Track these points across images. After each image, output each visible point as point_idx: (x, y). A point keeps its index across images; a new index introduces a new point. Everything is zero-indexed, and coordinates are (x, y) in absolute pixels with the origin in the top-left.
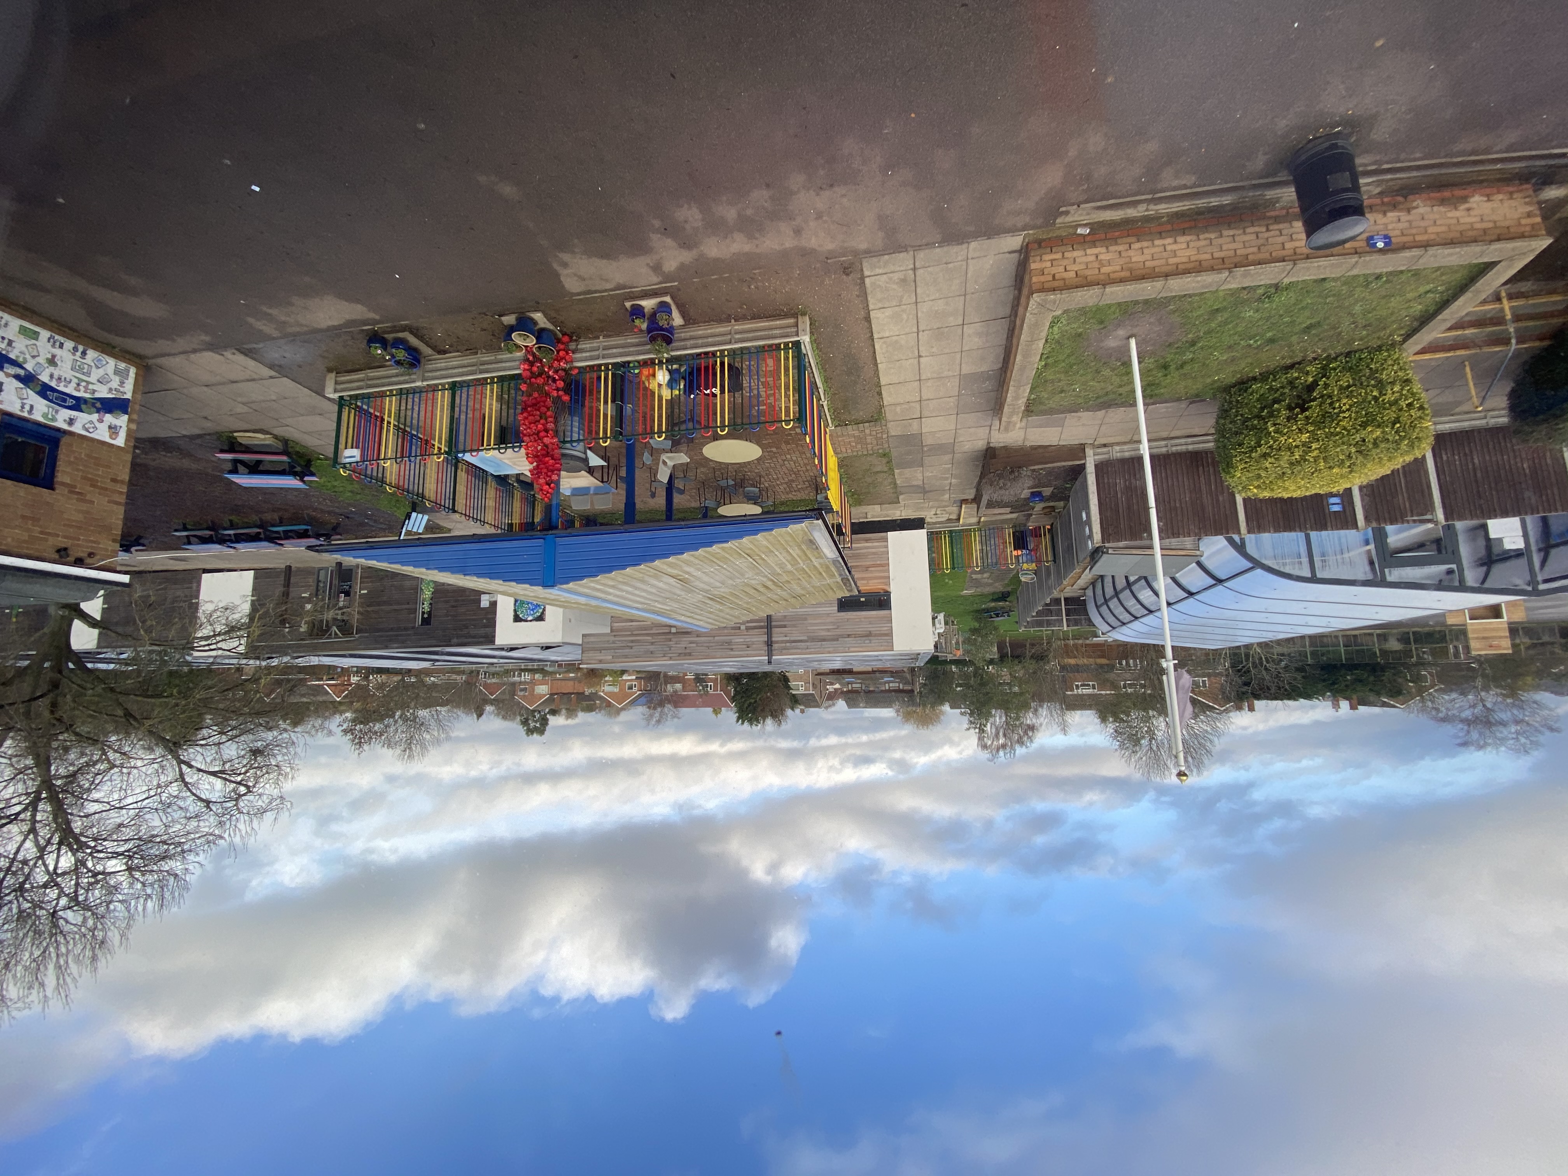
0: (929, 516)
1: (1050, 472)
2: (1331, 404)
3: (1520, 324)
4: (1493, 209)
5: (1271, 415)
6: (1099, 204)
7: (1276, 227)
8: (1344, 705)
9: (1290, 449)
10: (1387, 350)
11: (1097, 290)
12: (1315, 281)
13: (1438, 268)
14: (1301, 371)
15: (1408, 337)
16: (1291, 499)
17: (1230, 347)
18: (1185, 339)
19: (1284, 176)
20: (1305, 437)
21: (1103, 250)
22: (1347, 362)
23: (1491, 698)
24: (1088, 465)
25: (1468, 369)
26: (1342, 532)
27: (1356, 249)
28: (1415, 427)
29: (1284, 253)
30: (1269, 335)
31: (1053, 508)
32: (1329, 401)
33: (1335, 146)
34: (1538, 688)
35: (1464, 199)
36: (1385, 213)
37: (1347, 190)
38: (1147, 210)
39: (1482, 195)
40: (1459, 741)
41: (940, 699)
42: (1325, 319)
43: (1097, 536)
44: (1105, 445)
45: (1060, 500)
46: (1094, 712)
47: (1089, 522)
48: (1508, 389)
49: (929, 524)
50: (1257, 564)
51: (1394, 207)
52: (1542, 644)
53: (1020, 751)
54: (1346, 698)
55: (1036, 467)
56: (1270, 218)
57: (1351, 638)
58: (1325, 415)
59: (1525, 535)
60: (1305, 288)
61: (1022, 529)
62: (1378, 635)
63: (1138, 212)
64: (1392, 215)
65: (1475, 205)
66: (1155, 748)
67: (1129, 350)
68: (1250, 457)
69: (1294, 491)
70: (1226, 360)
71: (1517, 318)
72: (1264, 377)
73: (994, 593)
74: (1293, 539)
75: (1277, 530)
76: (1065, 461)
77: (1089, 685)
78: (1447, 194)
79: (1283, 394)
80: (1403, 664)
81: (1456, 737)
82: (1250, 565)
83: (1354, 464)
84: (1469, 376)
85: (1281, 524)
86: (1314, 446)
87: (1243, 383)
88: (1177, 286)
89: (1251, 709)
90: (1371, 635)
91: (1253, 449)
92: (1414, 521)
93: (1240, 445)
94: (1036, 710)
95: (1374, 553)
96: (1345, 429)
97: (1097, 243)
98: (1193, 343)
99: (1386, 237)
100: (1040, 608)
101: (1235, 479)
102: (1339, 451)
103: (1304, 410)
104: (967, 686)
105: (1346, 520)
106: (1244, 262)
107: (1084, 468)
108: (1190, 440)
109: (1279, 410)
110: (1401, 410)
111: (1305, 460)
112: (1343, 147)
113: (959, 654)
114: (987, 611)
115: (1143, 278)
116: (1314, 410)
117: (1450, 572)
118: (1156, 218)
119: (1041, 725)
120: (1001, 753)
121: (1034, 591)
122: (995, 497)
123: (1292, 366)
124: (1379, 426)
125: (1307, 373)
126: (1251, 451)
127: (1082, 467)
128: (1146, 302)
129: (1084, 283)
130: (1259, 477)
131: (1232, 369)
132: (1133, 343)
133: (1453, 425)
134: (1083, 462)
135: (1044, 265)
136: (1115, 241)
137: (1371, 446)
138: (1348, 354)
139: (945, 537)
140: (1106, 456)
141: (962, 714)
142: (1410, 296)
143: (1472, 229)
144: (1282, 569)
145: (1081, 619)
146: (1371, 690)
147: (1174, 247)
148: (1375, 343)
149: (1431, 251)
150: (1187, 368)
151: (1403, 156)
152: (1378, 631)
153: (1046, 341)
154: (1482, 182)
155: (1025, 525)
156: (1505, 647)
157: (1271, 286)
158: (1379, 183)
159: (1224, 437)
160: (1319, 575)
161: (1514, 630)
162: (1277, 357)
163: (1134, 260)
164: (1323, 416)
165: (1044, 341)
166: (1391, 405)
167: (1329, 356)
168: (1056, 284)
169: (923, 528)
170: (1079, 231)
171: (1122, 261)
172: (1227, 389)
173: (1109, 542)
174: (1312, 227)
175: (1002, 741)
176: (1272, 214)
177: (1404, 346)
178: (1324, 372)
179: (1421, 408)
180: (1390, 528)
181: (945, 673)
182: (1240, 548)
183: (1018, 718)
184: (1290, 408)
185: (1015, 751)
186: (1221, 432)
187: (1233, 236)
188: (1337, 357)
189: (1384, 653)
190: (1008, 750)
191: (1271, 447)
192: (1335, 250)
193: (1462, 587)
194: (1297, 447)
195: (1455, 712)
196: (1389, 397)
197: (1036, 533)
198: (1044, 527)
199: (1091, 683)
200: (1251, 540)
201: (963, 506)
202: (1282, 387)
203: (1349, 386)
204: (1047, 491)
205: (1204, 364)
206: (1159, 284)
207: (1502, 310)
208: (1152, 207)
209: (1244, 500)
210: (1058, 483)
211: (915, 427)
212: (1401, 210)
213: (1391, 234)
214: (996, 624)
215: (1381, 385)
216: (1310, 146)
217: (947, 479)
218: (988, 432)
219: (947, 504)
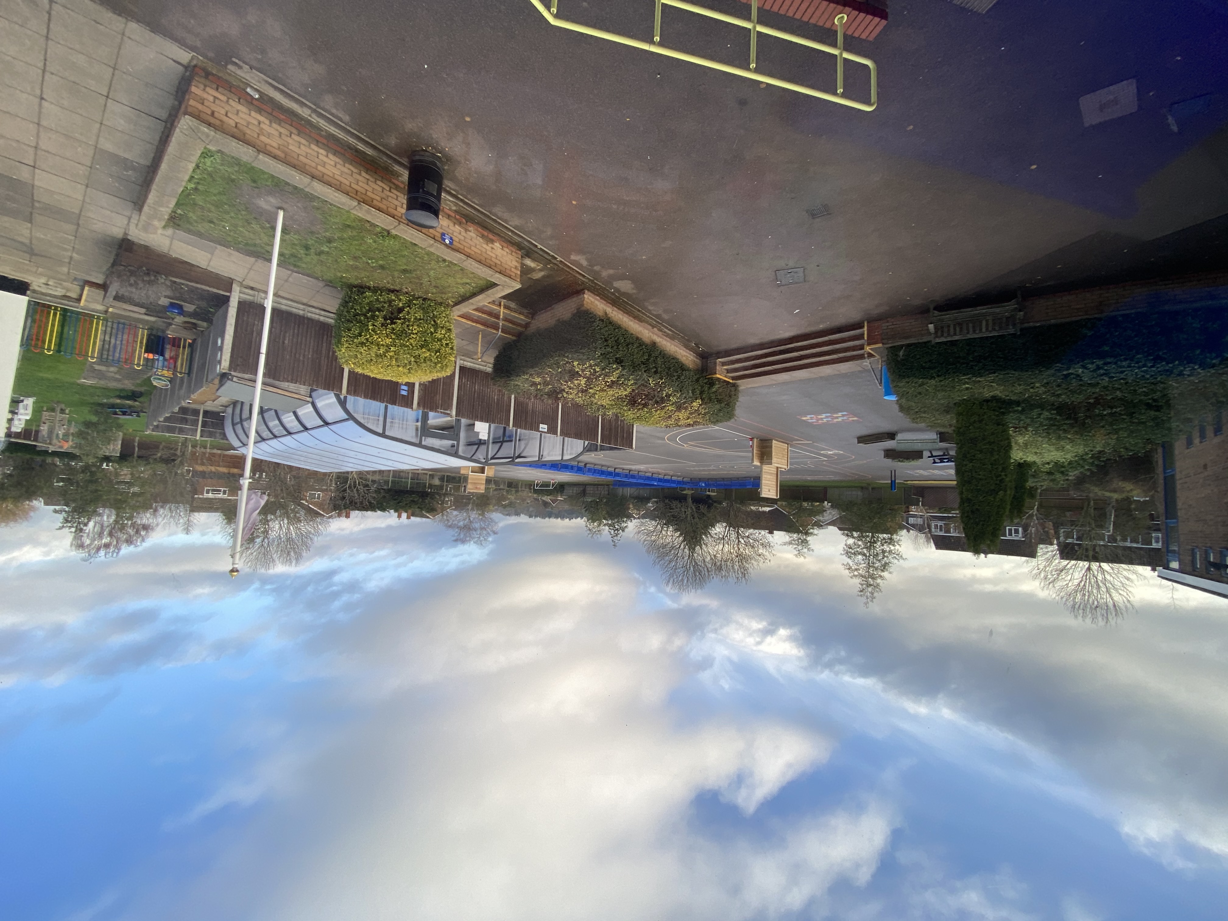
0: (37, 283)
1: (192, 290)
2: (408, 326)
3: (506, 323)
4: (503, 255)
5: (373, 317)
6: (270, 81)
7: (395, 192)
8: (404, 515)
9: (378, 345)
10: (444, 307)
11: (251, 151)
12: (411, 243)
13: (473, 273)
14: (397, 296)
15: (456, 304)
16: (375, 379)
17: (355, 258)
18: (324, 234)
19: (405, 161)
20: (388, 341)
21: (267, 122)
22: (423, 304)
23: (474, 515)
24: (232, 299)
25: (480, 336)
26: (406, 409)
27: (434, 236)
28: (446, 358)
29: (395, 212)
30: (381, 262)
31: (195, 326)
32: (407, 323)
33: (435, 165)
34: (496, 510)
35: (492, 241)
36: (455, 224)
37: (432, 195)
38: (310, 116)
39: (500, 244)
40: (454, 538)
41: (30, 495)
42: (414, 270)
43: (225, 363)
44: (252, 288)
45: (204, 320)
46: (221, 514)
47: (221, 349)
48: (495, 355)
49: (34, 291)
50: (351, 417)
51: (460, 224)
52: (500, 489)
53: (126, 550)
54: (406, 512)
55: (178, 280)
56: (394, 184)
57: (416, 475)
58: (403, 331)
59: (489, 433)
60: (406, 245)
61: (160, 334)
62: (430, 475)
63: (303, 112)
64: (457, 228)
65: (495, 248)
66: (266, 545)
67: (276, 220)
68: (353, 341)
69: (376, 374)
70: (352, 265)
71: (506, 319)
72: (375, 290)
73: (121, 390)
74: (377, 406)
75: (366, 397)
76: (210, 287)
77: (220, 491)
78: (486, 233)
79: (383, 307)
80: (438, 494)
81: (453, 536)
82: (347, 417)
83: (412, 368)
84: (480, 340)
85: (370, 395)
86: (392, 349)
87: (362, 287)
88: (319, 189)
89: (348, 516)
90: (426, 474)
91: (356, 337)
92: (441, 412)
93: (349, 330)
94: (156, 510)
95: (419, 427)
96: (411, 345)
97: (263, 113)
98: (330, 241)
99: (451, 238)
100: (167, 415)
101: (341, 353)
102: (406, 358)
103: (393, 323)
104: (69, 481)
105: (407, 402)
106: (369, 203)
107: (228, 301)
108: (323, 313)
109: (378, 317)
110: (442, 345)
111: (385, 356)
112: (437, 167)
113: (66, 447)
114: (113, 406)
115: (294, 167)
116: (398, 326)
117: (453, 446)
118: (318, 129)
119: (157, 525)
120: (102, 553)
121: (166, 396)
122: (123, 291)
123: (393, 291)
124: (429, 350)
125: (400, 300)
126: (355, 338)
127: (227, 299)
128: (296, 188)
129: (242, 139)
130: (356, 357)
131: (356, 274)
132: (281, 214)
133: (472, 365)
134: (228, 294)
135: (205, 96)
136: (280, 122)
137: (422, 361)
138: (424, 299)
139: (55, 314)
140: (251, 298)
141: (56, 511)
142: (459, 281)
143: (491, 260)
144: (366, 424)
145: (215, 432)
146: (419, 508)
147: (325, 159)
148: (439, 300)
149: (470, 261)
150: (323, 257)
151: (469, 197)
152: (430, 473)
153: (198, 166)
154: (502, 237)
155: (164, 331)
156: (482, 489)
157: (385, 230)
158: (456, 205)
159: (340, 320)
160: (387, 433)
161: (488, 481)
162: (384, 280)
163: (291, 147)
164: (402, 332)
165: (194, 165)
166: (438, 340)
167: (414, 295)
168: (212, 120)
169: (24, 294)
170: (249, 90)
171: (280, 142)
172: (351, 287)
173: (235, 371)
174: (412, 205)
175: (106, 540)
176: (396, 182)
177: (454, 308)
178: (409, 304)
179: (452, 348)
180: (431, 414)
181: (43, 465)
182: (343, 403)
183: (130, 518)
184: (385, 318)
185: (119, 549)
186: (339, 315)
187: (368, 179)
188: (419, 298)
189: (431, 486)
190: (112, 549)
191: (367, 339)
192: (424, 230)
193: (456, 455)
194: (383, 345)
195: (456, 522)
196: (438, 335)
197: (176, 343)
198: (185, 340)
199: (222, 489)
200: (351, 399)
201: (87, 288)
202: (385, 303)
203: (420, 319)
204: (189, 308)
205: (336, 261)
206: (306, 180)
207: (500, 312)
208: (314, 116)
209: (349, 371)
210: (204, 304)
211: (24, 174)
212: (463, 228)
213: (454, 238)
214: (121, 421)
215: (436, 326)
216: (422, 153)
217: (66, 250)
218: (126, 222)
219: (64, 277)
